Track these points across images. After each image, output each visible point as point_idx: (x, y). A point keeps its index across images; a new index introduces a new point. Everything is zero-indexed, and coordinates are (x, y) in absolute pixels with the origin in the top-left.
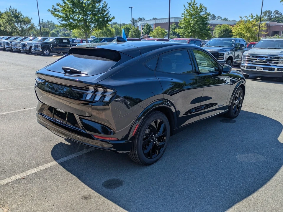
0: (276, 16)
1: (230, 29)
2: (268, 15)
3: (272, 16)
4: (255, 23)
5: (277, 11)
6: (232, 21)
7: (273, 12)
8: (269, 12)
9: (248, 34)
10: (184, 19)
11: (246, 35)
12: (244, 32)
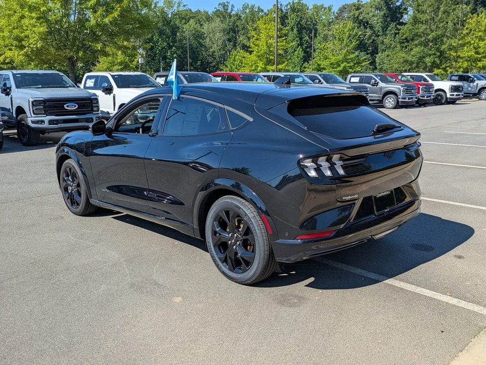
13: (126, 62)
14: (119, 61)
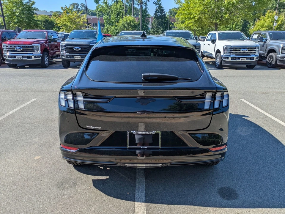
0: (83, 9)
1: (50, 20)
2: (76, 7)
3: (79, 8)
4: (77, 15)
5: (83, 4)
6: (43, 11)
7: (80, 5)
8: (77, 5)
9: (74, 26)
10: (6, 7)
11: (71, 26)
12: (69, 24)
13: (271, 26)
14: (266, 25)
